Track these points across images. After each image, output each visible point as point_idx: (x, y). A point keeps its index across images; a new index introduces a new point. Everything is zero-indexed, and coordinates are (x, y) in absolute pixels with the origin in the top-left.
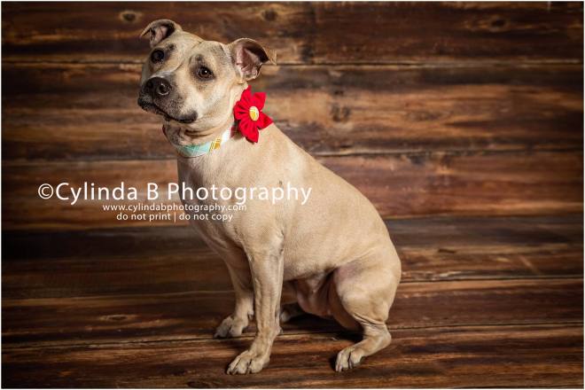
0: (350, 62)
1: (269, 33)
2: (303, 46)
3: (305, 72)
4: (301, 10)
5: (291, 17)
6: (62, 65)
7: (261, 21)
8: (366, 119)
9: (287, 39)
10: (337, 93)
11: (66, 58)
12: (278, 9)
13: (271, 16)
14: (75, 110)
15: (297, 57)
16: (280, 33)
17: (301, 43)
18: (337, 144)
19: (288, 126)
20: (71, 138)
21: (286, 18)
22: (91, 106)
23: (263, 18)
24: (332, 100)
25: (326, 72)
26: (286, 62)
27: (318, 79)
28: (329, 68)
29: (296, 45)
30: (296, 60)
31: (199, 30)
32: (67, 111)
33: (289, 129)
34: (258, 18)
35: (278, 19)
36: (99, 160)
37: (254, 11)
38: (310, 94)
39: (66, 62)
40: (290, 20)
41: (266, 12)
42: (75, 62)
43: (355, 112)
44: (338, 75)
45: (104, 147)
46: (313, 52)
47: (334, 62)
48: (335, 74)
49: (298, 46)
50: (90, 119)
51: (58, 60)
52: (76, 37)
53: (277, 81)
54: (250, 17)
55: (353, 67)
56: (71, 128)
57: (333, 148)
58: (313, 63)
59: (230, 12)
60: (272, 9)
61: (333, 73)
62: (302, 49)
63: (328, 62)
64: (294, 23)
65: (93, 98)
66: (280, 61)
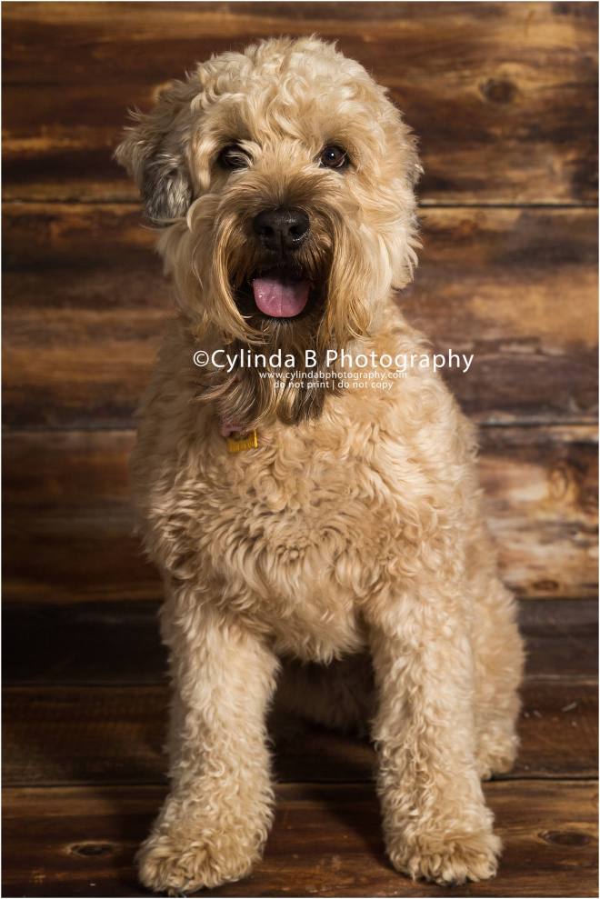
1: (497, 131)
2: (574, 162)
4: (573, 78)
5: (549, 94)
6: (49, 208)
7: (479, 104)
9: (539, 147)
11: (54, 190)
12: (518, 75)
13: (502, 91)
14: (67, 312)
15: (562, 188)
16: (523, 132)
17: (571, 156)
19: (539, 352)
20: (58, 375)
21: (536, 96)
22: (98, 303)
23: (481, 97)
26: (537, 201)
29: (558, 162)
30: (561, 196)
32: (52, 314)
33: (540, 358)
34: (470, 96)
35: (517, 100)
36: (107, 429)
37: (462, 81)
39: (56, 201)
40: (547, 102)
41: (491, 81)
42: (72, 201)
45: (120, 398)
49: (566, 164)
50: (95, 333)
51: (43, 197)
52: (77, 144)
53: (512, 245)
54: (450, 94)
56: (60, 353)
60: (505, 75)
62: (572, 169)
64: (553, 107)
65: (100, 285)
66: (521, 199)
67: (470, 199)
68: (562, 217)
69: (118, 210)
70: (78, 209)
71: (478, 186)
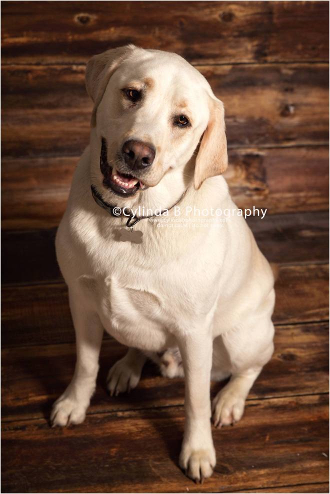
0: (304, 60)
1: (225, 34)
2: (257, 45)
3: (257, 70)
4: (259, 10)
5: (248, 18)
6: (28, 67)
7: (218, 22)
8: (314, 114)
9: (242, 39)
10: (287, 90)
11: (30, 60)
12: (236, 10)
13: (229, 17)
14: (36, 111)
15: (250, 56)
16: (236, 34)
17: (256, 43)
18: (281, 137)
19: (235, 121)
20: (33, 136)
21: (243, 19)
22: (50, 106)
23: (219, 19)
24: (281, 96)
25: (278, 70)
26: (239, 61)
27: (269, 77)
28: (282, 66)
29: (250, 45)
30: (249, 59)
31: (154, 33)
32: (30, 111)
33: (235, 124)
34: (215, 19)
35: (235, 20)
36: (54, 157)
37: (212, 12)
38: (259, 91)
39: (30, 64)
40: (247, 21)
41: (224, 13)
42: (38, 64)
43: (303, 108)
44: (290, 72)
45: (60, 144)
46: (267, 51)
47: (287, 60)
48: (286, 71)
49: (253, 46)
50: (48, 118)
51: (24, 62)
52: (40, 40)
53: (228, 79)
54: (206, 19)
55: (307, 65)
56: (33, 127)
57: (277, 140)
58: (265, 62)
59: (187, 14)
60: (231, 10)
61: (284, 71)
62: (255, 48)
63: (281, 60)
64: (250, 23)
65: (51, 99)
66: (233, 61)
67: (211, 62)
68: (249, 68)
69: (59, 68)
70: (41, 67)
71: (214, 57)
